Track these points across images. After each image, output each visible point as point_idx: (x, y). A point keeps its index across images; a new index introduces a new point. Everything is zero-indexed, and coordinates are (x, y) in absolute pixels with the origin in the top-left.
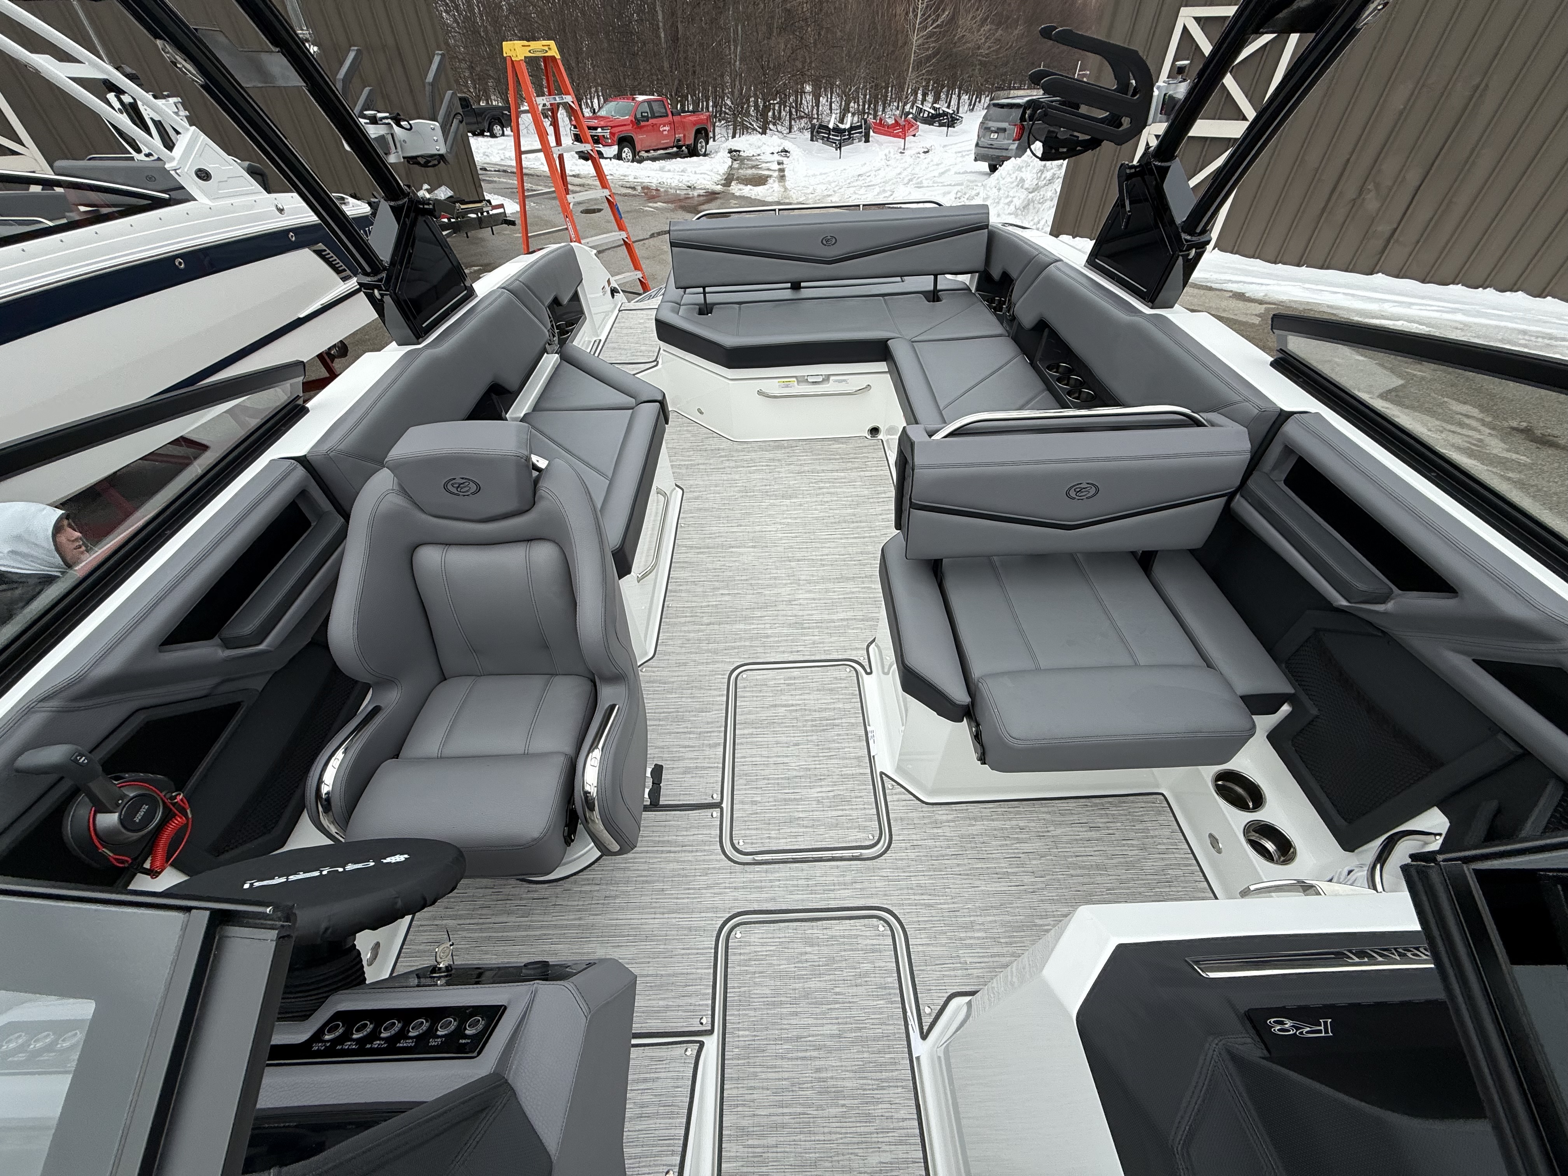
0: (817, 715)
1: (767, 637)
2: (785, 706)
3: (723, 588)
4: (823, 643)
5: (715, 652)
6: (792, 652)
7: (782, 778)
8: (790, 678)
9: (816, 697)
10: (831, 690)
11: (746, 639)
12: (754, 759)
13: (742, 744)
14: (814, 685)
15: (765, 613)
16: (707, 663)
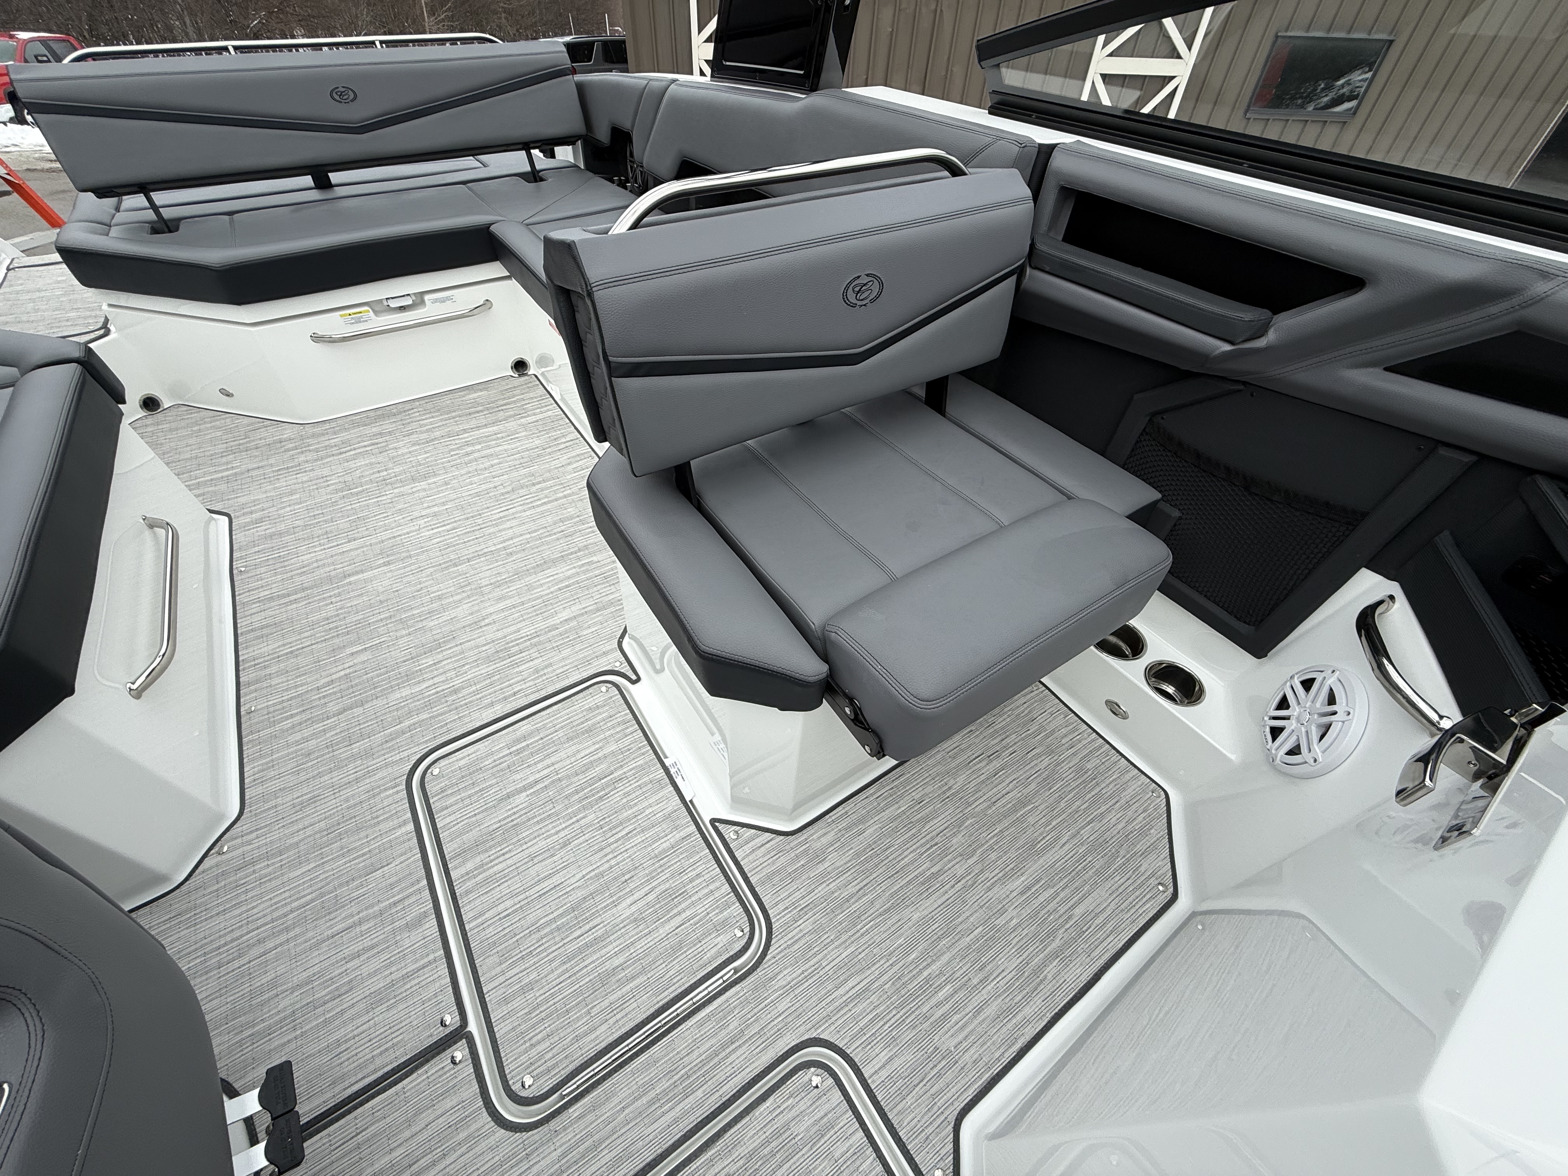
0: (582, 779)
1: (456, 692)
2: (524, 789)
3: (352, 644)
4: (551, 665)
5: (369, 754)
6: (505, 698)
7: (561, 916)
8: (518, 741)
9: (570, 751)
10: (589, 730)
11: (419, 711)
12: (501, 908)
13: (468, 892)
14: (561, 734)
15: (440, 657)
16: (357, 780)
